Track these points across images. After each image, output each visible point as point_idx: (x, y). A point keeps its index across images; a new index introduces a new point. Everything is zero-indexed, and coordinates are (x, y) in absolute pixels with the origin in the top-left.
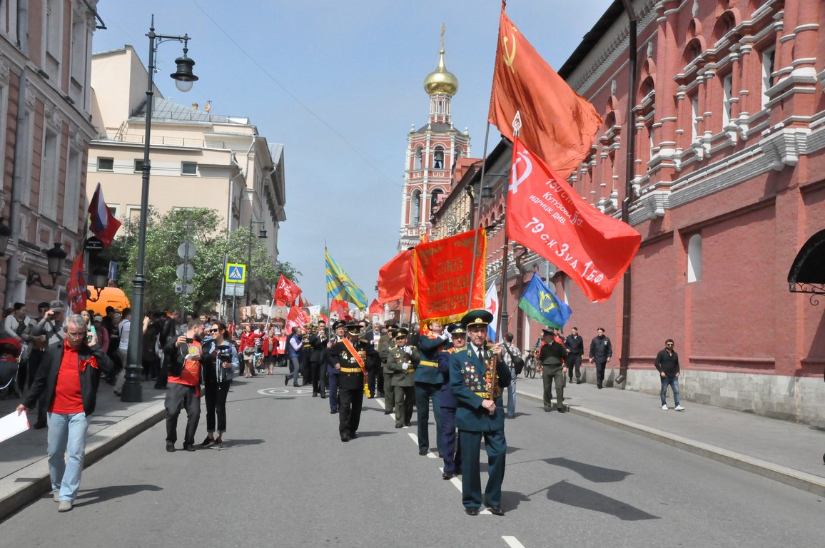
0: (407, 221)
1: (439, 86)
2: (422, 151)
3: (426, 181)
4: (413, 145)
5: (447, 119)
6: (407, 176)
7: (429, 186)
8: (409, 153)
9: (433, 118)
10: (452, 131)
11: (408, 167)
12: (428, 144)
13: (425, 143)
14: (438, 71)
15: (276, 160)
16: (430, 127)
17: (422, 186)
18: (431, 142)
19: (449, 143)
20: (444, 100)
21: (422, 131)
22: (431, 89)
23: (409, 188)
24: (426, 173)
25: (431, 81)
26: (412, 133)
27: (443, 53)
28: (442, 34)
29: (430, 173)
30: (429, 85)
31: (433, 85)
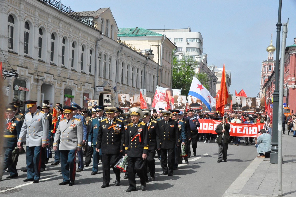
0: (262, 84)
1: (270, 50)
2: (266, 67)
3: (266, 74)
4: (263, 65)
5: (272, 58)
6: (262, 73)
7: (267, 75)
8: (262, 67)
9: (269, 58)
10: (273, 61)
11: (262, 71)
12: (267, 65)
13: (266, 64)
14: (270, 46)
15: (230, 76)
16: (267, 61)
17: (265, 75)
18: (268, 64)
19: (272, 64)
20: (272, 53)
21: (266, 61)
22: (268, 51)
23: (262, 76)
24: (266, 72)
25: (268, 49)
26: (263, 62)
27: (272, 41)
28: (272, 36)
29: (268, 72)
30: (268, 50)
31: (269, 50)
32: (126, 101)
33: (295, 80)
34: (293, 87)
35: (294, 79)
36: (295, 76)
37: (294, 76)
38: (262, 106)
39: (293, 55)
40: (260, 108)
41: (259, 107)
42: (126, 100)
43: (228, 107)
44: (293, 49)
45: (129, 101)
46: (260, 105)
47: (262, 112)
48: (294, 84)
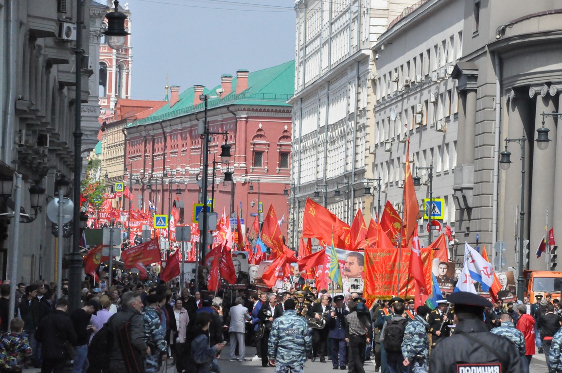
32: (241, 273)
33: (246, 168)
34: (243, 181)
35: (244, 165)
36: (246, 161)
37: (244, 160)
38: (510, 285)
39: (243, 119)
40: (508, 289)
41: (505, 287)
42: (241, 270)
43: (450, 285)
44: (243, 108)
45: (246, 272)
46: (507, 285)
47: (511, 296)
48: (244, 174)
